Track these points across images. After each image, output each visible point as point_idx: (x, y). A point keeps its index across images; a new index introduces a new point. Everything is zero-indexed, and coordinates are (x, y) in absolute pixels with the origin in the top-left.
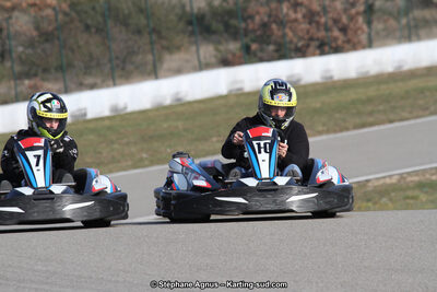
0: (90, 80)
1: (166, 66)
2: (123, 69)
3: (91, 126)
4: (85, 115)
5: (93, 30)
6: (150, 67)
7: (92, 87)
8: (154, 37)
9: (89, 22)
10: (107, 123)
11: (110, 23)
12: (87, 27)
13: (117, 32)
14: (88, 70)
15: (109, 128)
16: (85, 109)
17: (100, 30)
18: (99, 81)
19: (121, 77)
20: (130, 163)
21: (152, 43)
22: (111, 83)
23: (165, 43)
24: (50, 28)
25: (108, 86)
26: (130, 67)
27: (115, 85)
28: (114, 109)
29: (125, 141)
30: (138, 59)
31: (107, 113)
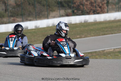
0: (30, 18)
1: (51, 15)
2: (39, 16)
3: (29, 31)
4: (28, 28)
5: (31, 4)
6: (46, 16)
7: (30, 20)
8: (48, 7)
9: (30, 2)
10: (34, 30)
11: (36, 3)
12: (29, 4)
13: (37, 5)
14: (29, 15)
15: (34, 32)
16: (28, 26)
17: (33, 5)
18: (32, 19)
19: (38, 18)
20: (39, 42)
21: (47, 9)
22: (35, 19)
23: (50, 9)
24: (19, 3)
25: (34, 20)
26: (41, 15)
27: (36, 20)
28: (36, 27)
29: (38, 36)
30: (43, 13)
31: (34, 28)
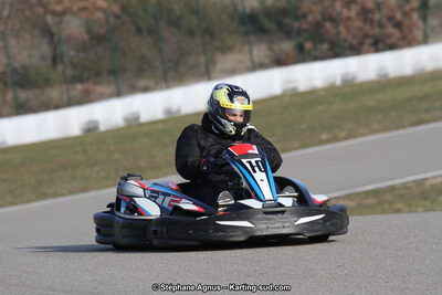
0: (142, 83)
1: (219, 66)
2: (176, 70)
3: (144, 129)
4: (138, 118)
5: (145, 32)
6: (202, 68)
7: (146, 90)
8: (208, 38)
9: (141, 24)
10: (160, 126)
11: (162, 25)
12: (139, 30)
13: (169, 34)
14: (140, 72)
15: (164, 131)
16: (138, 113)
17: (152, 32)
18: (151, 83)
19: (174, 79)
21: (204, 44)
22: (164, 85)
23: (217, 43)
24: (102, 31)
25: (160, 89)
26: (182, 69)
27: (168, 87)
28: (168, 112)
30: (192, 60)
31: (160, 115)
